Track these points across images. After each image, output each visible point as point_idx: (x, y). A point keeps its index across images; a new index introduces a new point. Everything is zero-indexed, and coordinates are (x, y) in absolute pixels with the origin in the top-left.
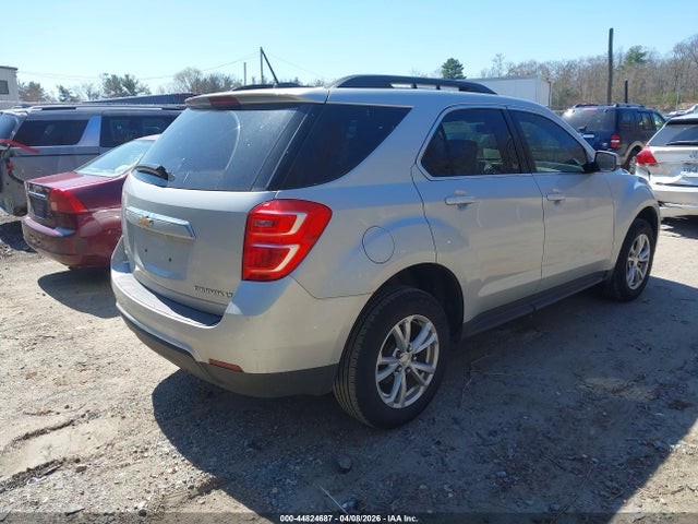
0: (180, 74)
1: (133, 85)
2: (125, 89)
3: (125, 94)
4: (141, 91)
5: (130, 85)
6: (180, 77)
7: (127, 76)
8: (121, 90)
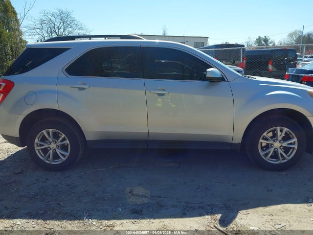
0: (291, 34)
1: (268, 40)
2: (263, 42)
3: (263, 45)
4: (271, 43)
5: (266, 40)
6: (291, 35)
7: (265, 37)
8: (261, 43)
